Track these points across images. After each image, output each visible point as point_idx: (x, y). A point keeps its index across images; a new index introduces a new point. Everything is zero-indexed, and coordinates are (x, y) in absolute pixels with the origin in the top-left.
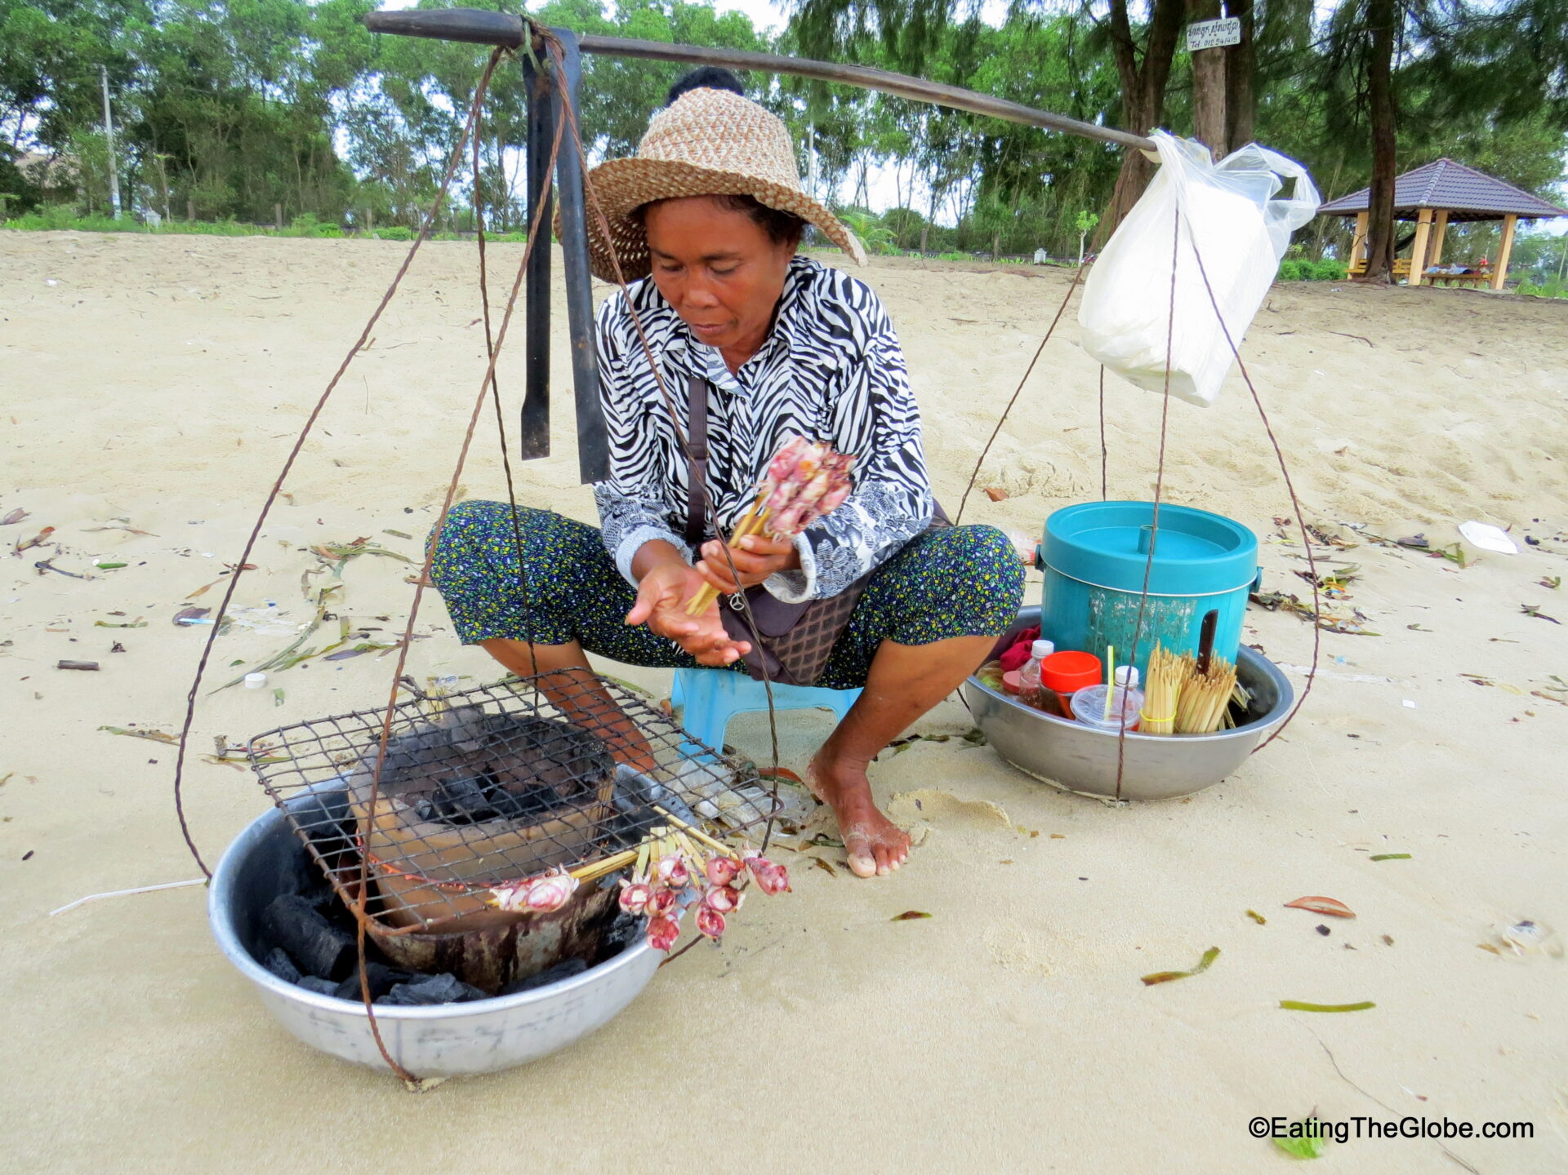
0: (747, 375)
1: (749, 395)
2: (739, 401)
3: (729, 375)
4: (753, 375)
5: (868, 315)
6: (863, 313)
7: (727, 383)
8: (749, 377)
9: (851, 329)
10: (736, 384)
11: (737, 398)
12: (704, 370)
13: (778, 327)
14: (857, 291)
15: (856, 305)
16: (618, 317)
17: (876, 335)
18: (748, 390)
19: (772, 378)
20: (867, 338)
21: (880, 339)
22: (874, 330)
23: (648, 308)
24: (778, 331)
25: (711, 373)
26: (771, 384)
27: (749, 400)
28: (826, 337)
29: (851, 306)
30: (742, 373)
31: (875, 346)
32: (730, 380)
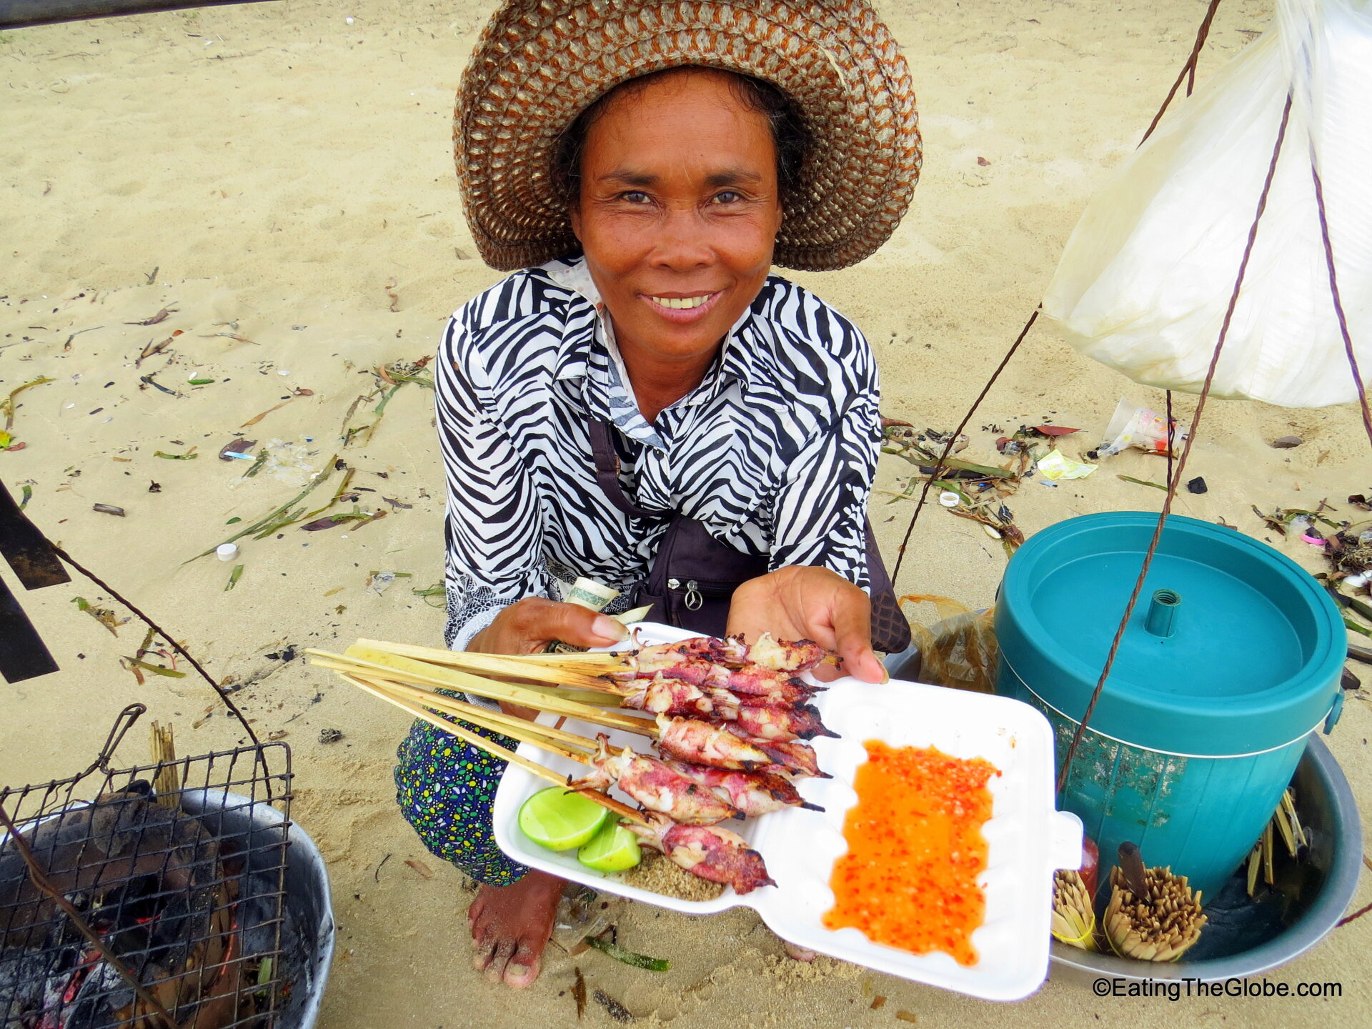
0: (671, 419)
1: (668, 449)
2: (650, 454)
3: (640, 419)
4: (680, 421)
5: (854, 365)
6: (847, 362)
7: (637, 429)
8: (673, 424)
9: (826, 380)
10: (650, 431)
11: (648, 450)
12: (607, 410)
13: (727, 356)
14: (836, 331)
15: (836, 350)
16: (470, 334)
17: (865, 391)
18: (668, 441)
19: (702, 429)
20: (851, 394)
21: (871, 397)
22: (862, 383)
23: (519, 316)
24: (728, 362)
25: (615, 414)
26: (701, 437)
27: (667, 454)
28: (789, 387)
29: (829, 350)
30: (664, 416)
31: (865, 405)
32: (641, 426)
